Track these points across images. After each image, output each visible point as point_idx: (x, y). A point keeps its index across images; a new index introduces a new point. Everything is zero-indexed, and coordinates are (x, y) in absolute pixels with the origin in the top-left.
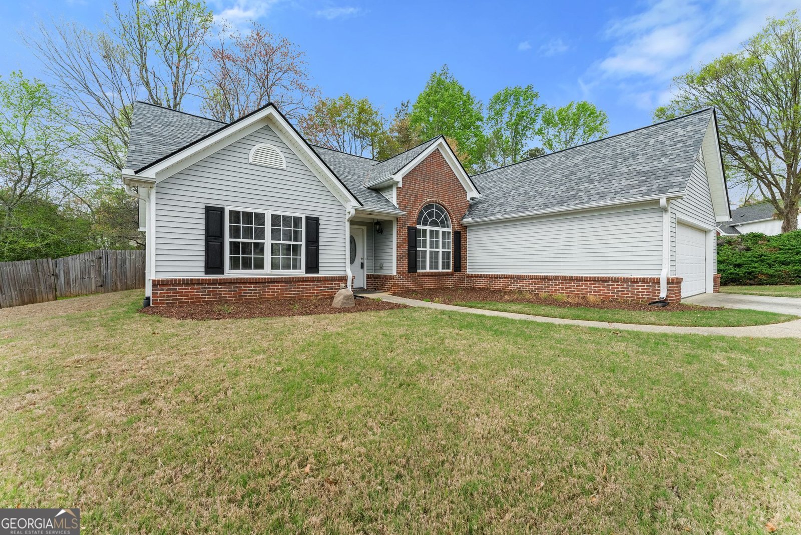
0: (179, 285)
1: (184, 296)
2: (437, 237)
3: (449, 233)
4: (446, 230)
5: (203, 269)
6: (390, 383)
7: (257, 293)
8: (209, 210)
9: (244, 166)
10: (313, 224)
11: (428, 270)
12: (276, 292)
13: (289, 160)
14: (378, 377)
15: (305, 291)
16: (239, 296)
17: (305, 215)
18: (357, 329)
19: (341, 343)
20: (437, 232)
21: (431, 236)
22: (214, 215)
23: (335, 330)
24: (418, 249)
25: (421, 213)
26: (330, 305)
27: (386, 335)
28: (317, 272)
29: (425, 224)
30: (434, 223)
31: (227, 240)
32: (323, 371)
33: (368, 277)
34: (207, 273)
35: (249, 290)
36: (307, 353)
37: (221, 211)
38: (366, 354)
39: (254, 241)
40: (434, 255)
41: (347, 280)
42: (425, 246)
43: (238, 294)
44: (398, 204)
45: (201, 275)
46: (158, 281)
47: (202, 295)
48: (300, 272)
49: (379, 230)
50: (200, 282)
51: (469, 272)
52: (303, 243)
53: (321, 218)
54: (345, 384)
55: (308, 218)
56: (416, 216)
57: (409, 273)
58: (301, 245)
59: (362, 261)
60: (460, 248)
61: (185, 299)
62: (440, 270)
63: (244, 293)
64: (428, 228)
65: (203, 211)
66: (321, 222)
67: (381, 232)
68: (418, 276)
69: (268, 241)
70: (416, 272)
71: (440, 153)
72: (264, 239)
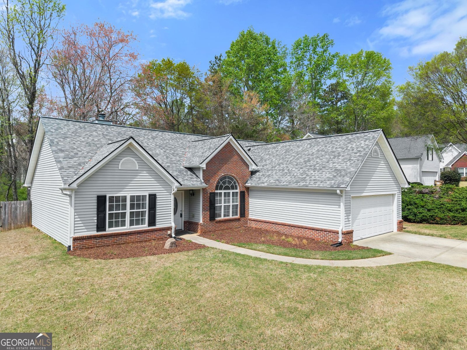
1: (87, 244)
2: (229, 196)
3: (237, 193)
4: (235, 191)
5: (96, 229)
6: (188, 286)
7: (123, 240)
8: (99, 198)
9: (116, 171)
10: (153, 198)
11: (222, 218)
12: (132, 239)
13: (140, 164)
14: (184, 284)
15: (148, 237)
16: (114, 243)
17: (148, 194)
18: (177, 264)
19: (172, 271)
20: (229, 193)
21: (225, 196)
22: (101, 200)
23: (168, 265)
24: (216, 205)
25: (218, 183)
26: (163, 247)
27: (189, 267)
28: (155, 225)
29: (221, 189)
30: (227, 188)
31: (108, 212)
32: (167, 282)
33: (185, 222)
34: (98, 231)
35: (119, 239)
36: (159, 276)
37: (105, 197)
38: (181, 276)
39: (121, 211)
40: (227, 208)
41: (172, 229)
42: (220, 203)
43: (113, 241)
44: (203, 180)
45: (95, 233)
46: (76, 238)
47: (96, 243)
48: (145, 226)
49: (192, 194)
50: (95, 237)
51: (251, 217)
52: (147, 210)
53: (157, 194)
54: (174, 286)
55: (150, 195)
56: (215, 185)
57: (210, 221)
58: (146, 211)
59: (181, 212)
60: (244, 202)
61: (88, 246)
62: (231, 217)
63: (116, 241)
64: (223, 191)
65: (96, 198)
66: (157, 196)
67: (194, 195)
68: (216, 222)
69: (128, 211)
70: (215, 220)
71: (231, 144)
72: (126, 210)
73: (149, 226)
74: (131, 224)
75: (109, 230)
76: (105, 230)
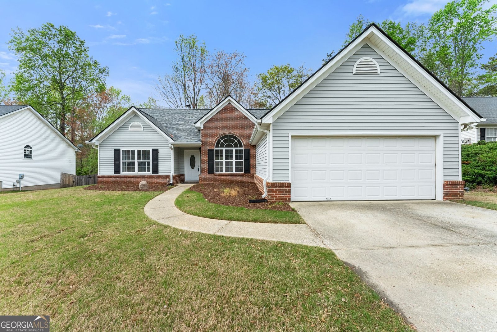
0: (105, 177)
2: (231, 153)
3: (241, 150)
4: (239, 148)
5: (113, 172)
8: (115, 150)
9: (127, 132)
10: (156, 152)
11: (224, 172)
13: (144, 127)
16: (124, 182)
20: (231, 151)
21: (227, 153)
22: (117, 153)
24: (215, 161)
25: (219, 140)
28: (158, 173)
29: (222, 146)
30: (229, 146)
31: (121, 161)
34: (115, 173)
37: (119, 150)
39: (131, 161)
40: (229, 164)
41: (170, 177)
42: (222, 159)
44: (202, 138)
45: (113, 174)
48: (150, 173)
50: (111, 177)
53: (159, 149)
55: (153, 150)
56: (215, 143)
57: (209, 173)
58: (150, 162)
60: (249, 159)
62: (234, 172)
64: (224, 149)
65: (113, 151)
66: (159, 151)
68: (215, 176)
69: (136, 161)
70: (214, 173)
71: (232, 105)
72: (134, 160)
73: (153, 173)
74: (139, 170)
75: (123, 174)
76: (120, 173)
